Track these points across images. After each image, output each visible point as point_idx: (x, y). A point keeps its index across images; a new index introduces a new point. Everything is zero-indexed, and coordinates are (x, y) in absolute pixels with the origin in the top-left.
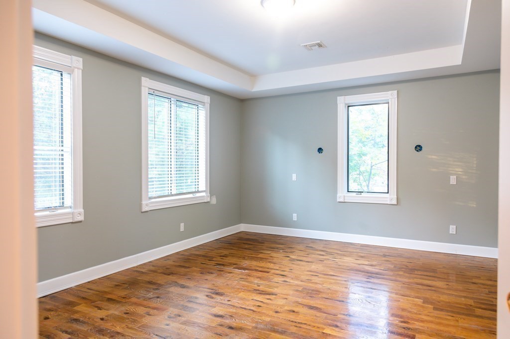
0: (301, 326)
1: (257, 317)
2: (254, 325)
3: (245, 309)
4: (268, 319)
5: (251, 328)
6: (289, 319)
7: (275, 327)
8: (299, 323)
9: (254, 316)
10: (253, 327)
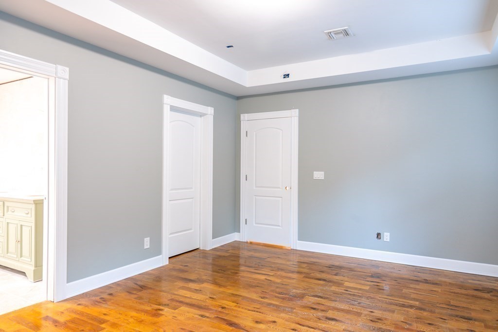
0: (253, 309)
1: (293, 317)
2: (294, 310)
3: (309, 327)
4: (283, 315)
5: (297, 308)
6: (263, 315)
7: (275, 308)
8: (254, 311)
9: (297, 318)
10: (295, 309)
